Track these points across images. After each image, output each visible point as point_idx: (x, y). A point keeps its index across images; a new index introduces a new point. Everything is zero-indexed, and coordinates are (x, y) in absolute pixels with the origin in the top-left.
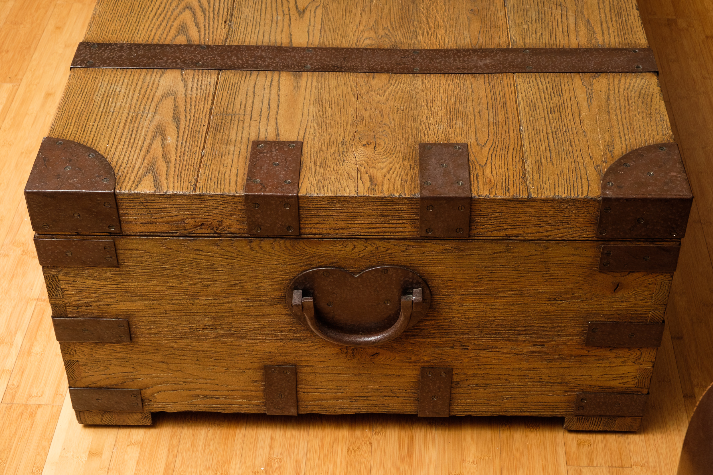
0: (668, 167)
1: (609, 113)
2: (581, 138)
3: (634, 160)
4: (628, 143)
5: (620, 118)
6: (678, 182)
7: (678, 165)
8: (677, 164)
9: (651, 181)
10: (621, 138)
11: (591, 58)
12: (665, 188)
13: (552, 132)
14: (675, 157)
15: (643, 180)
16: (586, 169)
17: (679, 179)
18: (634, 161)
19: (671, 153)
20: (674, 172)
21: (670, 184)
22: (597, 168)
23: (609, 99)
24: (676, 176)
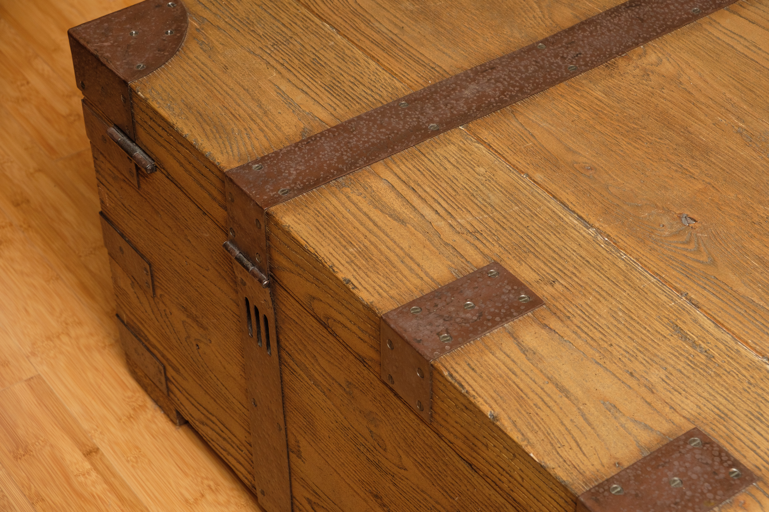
0: (119, 49)
1: (244, 89)
2: (251, 45)
3: (166, 42)
4: (190, 62)
5: (225, 87)
6: (96, 36)
7: (108, 54)
8: (110, 56)
9: (128, 26)
10: (202, 63)
11: (337, 154)
12: (106, 25)
13: (291, 38)
14: (118, 63)
15: (138, 23)
16: (214, 13)
17: (96, 40)
18: (164, 40)
19: (127, 67)
20: (109, 46)
21: (103, 31)
22: (202, 20)
23: (260, 106)
24: (103, 42)
